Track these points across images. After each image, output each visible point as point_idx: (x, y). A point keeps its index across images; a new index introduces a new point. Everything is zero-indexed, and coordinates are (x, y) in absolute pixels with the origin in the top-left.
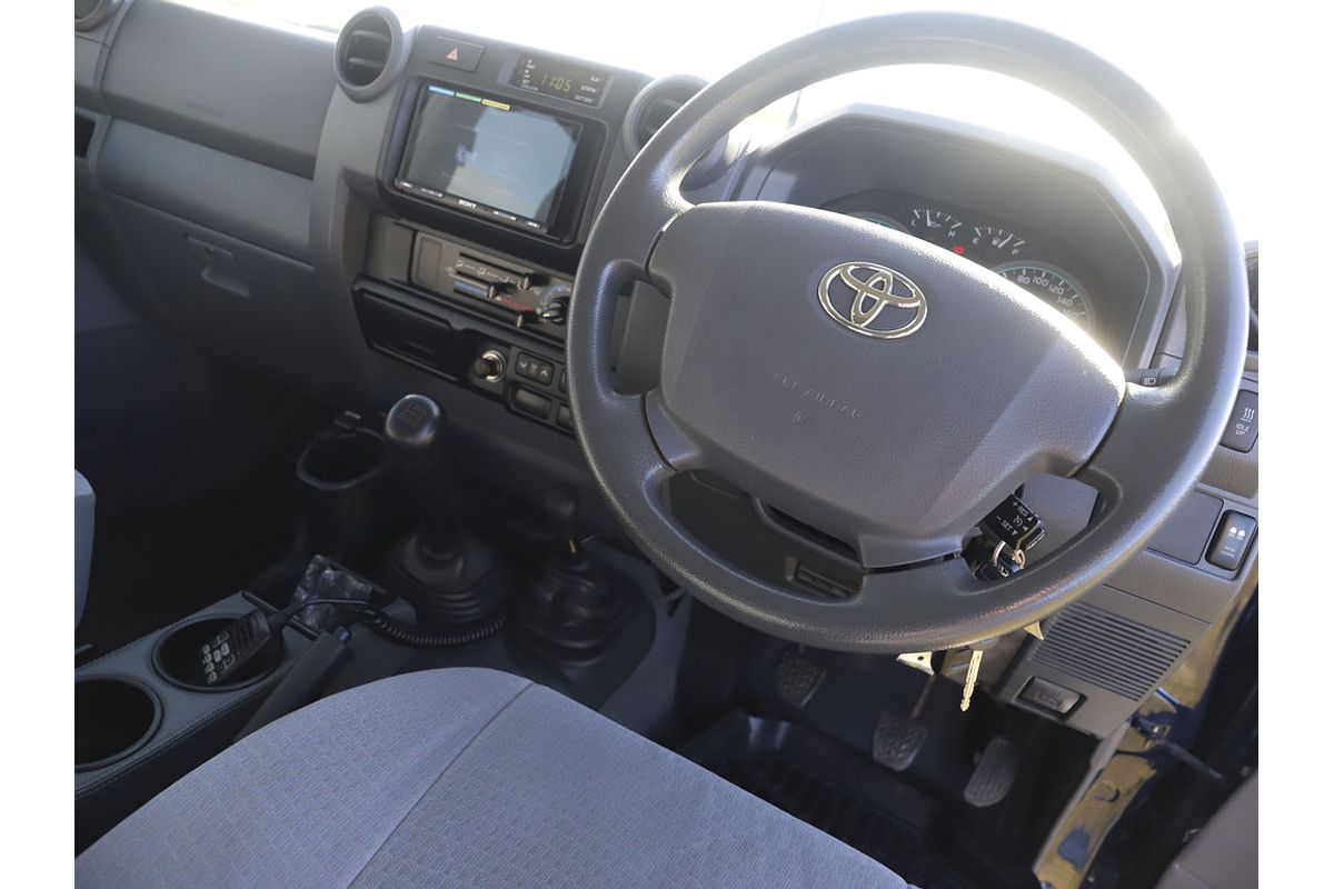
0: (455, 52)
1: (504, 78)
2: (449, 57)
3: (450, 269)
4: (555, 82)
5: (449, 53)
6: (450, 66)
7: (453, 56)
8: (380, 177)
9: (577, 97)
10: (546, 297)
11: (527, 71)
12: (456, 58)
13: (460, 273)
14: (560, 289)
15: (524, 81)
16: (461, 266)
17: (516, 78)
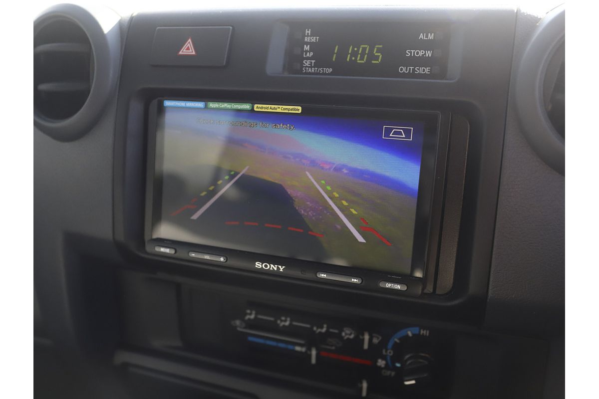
0: (189, 43)
1: (275, 64)
2: (181, 53)
3: (238, 322)
4: (354, 54)
5: (179, 52)
6: (187, 66)
7: (188, 49)
8: (121, 237)
9: (403, 70)
10: (390, 345)
11: (307, 48)
12: (192, 52)
13: (251, 325)
14: (410, 334)
15: (307, 63)
16: (252, 317)
17: (293, 59)
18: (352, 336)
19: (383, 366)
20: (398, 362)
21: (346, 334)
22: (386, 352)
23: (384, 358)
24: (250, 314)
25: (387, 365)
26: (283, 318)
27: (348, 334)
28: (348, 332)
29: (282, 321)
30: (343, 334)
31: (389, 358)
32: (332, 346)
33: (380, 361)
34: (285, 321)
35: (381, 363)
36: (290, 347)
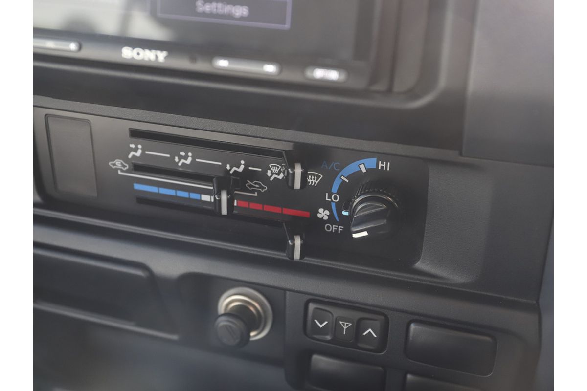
14: (363, 168)
16: (138, 154)
18: (281, 176)
19: (326, 218)
20: (346, 210)
21: (273, 173)
22: (330, 197)
23: (327, 206)
24: (136, 150)
25: (331, 216)
26: (183, 154)
27: (275, 172)
28: (276, 170)
29: (180, 158)
30: (269, 173)
31: (333, 206)
32: (253, 191)
33: (321, 210)
34: (186, 158)
35: (323, 214)
36: (194, 196)
